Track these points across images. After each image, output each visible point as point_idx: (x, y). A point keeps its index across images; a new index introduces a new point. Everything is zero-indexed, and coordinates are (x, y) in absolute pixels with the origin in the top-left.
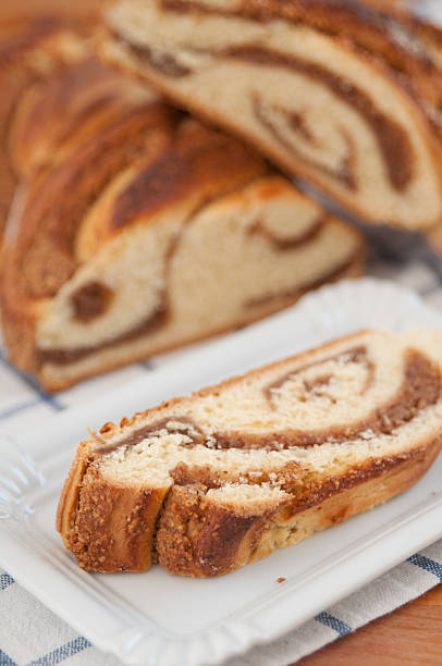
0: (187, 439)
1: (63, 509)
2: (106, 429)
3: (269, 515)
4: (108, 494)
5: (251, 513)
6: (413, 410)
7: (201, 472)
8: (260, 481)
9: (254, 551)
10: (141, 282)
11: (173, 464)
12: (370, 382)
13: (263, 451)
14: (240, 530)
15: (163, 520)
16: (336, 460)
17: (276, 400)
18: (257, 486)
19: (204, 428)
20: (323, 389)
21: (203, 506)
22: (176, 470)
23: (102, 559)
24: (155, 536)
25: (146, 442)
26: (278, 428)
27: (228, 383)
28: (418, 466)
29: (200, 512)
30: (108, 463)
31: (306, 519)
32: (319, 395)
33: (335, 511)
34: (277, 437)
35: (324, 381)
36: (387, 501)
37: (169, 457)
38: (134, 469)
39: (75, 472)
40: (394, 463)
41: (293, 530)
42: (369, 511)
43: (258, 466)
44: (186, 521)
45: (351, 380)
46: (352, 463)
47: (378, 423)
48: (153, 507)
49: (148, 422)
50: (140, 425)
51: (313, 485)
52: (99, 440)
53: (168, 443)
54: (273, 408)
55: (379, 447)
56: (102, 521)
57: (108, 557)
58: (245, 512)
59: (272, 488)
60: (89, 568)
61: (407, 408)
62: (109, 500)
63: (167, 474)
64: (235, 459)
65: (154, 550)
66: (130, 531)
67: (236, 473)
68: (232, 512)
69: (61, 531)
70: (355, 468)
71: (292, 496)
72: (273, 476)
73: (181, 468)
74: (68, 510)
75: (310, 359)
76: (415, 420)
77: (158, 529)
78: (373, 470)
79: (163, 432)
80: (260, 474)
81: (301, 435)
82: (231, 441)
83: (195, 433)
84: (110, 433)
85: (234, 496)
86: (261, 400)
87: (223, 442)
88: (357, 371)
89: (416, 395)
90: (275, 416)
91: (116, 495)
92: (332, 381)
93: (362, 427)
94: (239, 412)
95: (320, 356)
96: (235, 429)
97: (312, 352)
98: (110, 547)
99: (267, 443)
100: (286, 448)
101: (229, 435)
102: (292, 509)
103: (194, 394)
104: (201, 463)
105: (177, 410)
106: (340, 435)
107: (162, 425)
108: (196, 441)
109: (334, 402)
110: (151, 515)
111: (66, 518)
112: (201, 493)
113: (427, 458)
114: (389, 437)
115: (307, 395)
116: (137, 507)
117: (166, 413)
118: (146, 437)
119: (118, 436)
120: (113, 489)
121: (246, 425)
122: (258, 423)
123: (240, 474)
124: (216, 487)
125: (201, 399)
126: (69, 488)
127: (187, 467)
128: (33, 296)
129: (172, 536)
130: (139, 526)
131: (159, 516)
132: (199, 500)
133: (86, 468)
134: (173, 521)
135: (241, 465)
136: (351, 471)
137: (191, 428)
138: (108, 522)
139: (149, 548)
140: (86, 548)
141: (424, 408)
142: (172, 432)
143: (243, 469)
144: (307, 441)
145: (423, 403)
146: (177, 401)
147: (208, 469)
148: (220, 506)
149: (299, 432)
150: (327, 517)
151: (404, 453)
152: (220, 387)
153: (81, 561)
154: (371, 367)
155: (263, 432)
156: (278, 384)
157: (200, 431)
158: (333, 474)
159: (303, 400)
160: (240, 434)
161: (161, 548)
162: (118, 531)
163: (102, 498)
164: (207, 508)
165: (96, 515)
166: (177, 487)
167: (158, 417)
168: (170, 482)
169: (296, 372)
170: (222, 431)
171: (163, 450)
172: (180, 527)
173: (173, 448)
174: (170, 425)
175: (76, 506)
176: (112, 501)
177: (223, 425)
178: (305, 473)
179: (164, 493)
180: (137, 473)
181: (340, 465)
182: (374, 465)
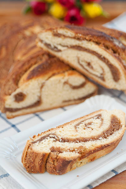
0: (55, 140)
1: (23, 157)
2: (34, 137)
3: (75, 160)
4: (34, 154)
5: (70, 160)
6: (113, 132)
7: (58, 149)
8: (73, 151)
9: (71, 168)
10: (34, 94)
11: (51, 146)
12: (102, 124)
13: (74, 143)
14: (67, 164)
15: (48, 161)
16: (92, 145)
17: (77, 129)
18: (72, 152)
19: (59, 137)
20: (90, 126)
21: (58, 158)
22: (51, 148)
23: (32, 170)
24: (46, 164)
25: (44, 140)
26: (78, 137)
27: (66, 124)
28: (113, 146)
29: (57, 159)
30: (34, 146)
31: (85, 160)
32: (89, 128)
33: (92, 158)
34: (78, 139)
35: (90, 124)
36: (106, 155)
37: (50, 144)
38: (41, 148)
39: (26, 148)
40: (107, 146)
41: (81, 163)
42: (101, 157)
43: (72, 147)
44: (54, 161)
45: (97, 123)
46: (96, 146)
47: (103, 135)
48: (45, 158)
49: (45, 135)
50: (43, 135)
51: (86, 152)
52: (32, 140)
53: (50, 141)
54: (77, 131)
55: (103, 142)
56: (33, 161)
57: (34, 170)
58: (68, 159)
59: (76, 153)
60: (29, 172)
61: (111, 131)
62: (34, 156)
63: (49, 149)
64: (67, 145)
65: (46, 168)
66: (40, 163)
67: (67, 149)
68: (65, 159)
69: (22, 162)
70: (97, 148)
71: (81, 155)
72: (76, 150)
73: (53, 148)
74: (24, 157)
75: (87, 118)
76: (113, 134)
77: (47, 163)
78: (102, 148)
79: (49, 138)
80: (73, 149)
81: (84, 139)
82: (66, 140)
83: (57, 138)
84: (35, 138)
85: (66, 155)
86: (74, 129)
87: (64, 140)
88: (99, 121)
89: (114, 127)
90: (77, 133)
91: (36, 155)
92: (92, 124)
93: (99, 136)
94: (68, 132)
95: (89, 117)
96: (67, 137)
97: (87, 116)
98: (34, 167)
99: (75, 141)
100: (80, 142)
101: (65, 138)
102: (81, 158)
103: (57, 127)
104: (58, 146)
105: (52, 131)
106: (94, 139)
107: (48, 136)
108: (57, 140)
109: (92, 129)
110: (45, 160)
111: (24, 159)
112: (58, 154)
113: (116, 144)
114: (106, 139)
115: (86, 128)
116: (41, 158)
117: (49, 132)
118: (44, 139)
119: (37, 138)
120: (35, 153)
121: (70, 136)
122: (73, 135)
123: (68, 149)
124: (61, 152)
125: (59, 128)
126: (25, 152)
127: (54, 147)
128: (6, 94)
129: (50, 165)
130: (42, 162)
131: (47, 160)
132: (57, 156)
133: (29, 147)
134: (50, 161)
135: (68, 147)
136: (96, 148)
137: (56, 136)
138: (34, 161)
139: (45, 167)
140: (28, 167)
141: (115, 131)
142: (51, 137)
143: (68, 148)
144: (85, 140)
145: (115, 130)
146: (52, 129)
147: (59, 148)
148: (62, 158)
149: (83, 138)
150: (90, 160)
151: (110, 144)
152: (63, 125)
153: (27, 170)
154: (102, 120)
155: (74, 138)
156: (78, 125)
157: (58, 137)
158: (91, 149)
159: (85, 129)
160: (68, 138)
161: (48, 168)
162: (36, 163)
163: (33, 155)
164: (59, 158)
165: (31, 159)
166: (51, 152)
167: (47, 133)
168: (50, 151)
169: (83, 121)
170: (63, 137)
171: (48, 142)
172: (52, 163)
173: (51, 142)
174: (50, 136)
175: (26, 156)
176: (35, 156)
177: (64, 136)
178: (84, 149)
179: (48, 154)
180: (41, 149)
181: (93, 146)
182: (102, 147)
